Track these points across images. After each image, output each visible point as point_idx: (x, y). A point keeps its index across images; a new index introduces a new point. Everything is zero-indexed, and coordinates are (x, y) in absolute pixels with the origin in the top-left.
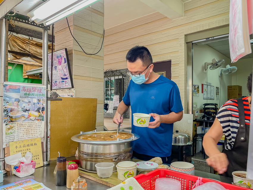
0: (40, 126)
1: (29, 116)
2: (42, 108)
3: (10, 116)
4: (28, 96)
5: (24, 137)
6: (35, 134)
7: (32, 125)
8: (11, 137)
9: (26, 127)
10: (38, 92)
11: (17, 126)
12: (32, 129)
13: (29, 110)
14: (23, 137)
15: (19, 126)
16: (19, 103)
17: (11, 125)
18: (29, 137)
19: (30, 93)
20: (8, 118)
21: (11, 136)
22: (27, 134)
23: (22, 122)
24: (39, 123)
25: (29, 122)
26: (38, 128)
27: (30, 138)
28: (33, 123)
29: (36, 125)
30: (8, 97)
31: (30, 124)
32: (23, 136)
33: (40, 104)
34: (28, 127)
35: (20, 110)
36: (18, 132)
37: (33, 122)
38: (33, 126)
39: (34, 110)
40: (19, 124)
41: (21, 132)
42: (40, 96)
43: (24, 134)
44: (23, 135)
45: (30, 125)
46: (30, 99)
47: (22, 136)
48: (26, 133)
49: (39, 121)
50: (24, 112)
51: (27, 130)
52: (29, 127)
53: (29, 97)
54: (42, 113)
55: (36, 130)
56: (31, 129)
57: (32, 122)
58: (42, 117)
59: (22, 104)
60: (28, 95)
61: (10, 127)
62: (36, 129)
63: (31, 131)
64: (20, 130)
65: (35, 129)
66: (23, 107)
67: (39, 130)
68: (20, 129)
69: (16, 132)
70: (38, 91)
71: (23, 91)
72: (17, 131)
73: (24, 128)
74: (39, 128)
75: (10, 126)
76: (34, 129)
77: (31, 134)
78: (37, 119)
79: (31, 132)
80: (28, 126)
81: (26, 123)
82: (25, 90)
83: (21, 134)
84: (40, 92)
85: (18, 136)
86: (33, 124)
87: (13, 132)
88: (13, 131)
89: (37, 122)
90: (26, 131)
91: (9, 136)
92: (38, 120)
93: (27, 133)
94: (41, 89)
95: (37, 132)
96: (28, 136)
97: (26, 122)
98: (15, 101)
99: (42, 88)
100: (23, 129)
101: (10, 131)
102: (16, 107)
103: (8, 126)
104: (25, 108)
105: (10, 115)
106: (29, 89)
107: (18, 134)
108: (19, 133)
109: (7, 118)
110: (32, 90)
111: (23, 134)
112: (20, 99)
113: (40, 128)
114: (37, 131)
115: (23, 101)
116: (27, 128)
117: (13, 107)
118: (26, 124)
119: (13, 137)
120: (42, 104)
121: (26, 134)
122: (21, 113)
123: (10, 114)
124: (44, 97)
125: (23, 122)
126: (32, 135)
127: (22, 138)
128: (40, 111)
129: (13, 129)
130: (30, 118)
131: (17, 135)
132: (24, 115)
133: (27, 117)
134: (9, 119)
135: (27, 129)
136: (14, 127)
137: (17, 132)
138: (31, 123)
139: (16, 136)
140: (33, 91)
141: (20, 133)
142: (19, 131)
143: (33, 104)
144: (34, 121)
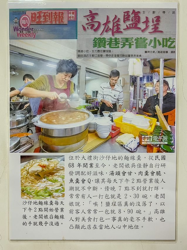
0: (158, 173)
1: (116, 132)
2: (165, 99)
3: (39, 129)
4: (107, 48)
5: (98, 215)
6: (142, 208)
7: (127, 170)
8: (49, 207)
9: (107, 176)
10: (147, 32)
11: (71, 169)
12: (130, 185)
13: (114, 108)
14: (92, 215)
15: (76, 169)
16: (75, 80)
17: (45, 162)
18: (117, 216)
19: (117, 36)
20: (33, 135)
21: (46, 203)
22: (108, 204)
23: (86, 155)
24: (154, 162)
25: (117, 155)
26: (151, 180)
27: (120, 219)
28: (130, 162)
29: (144, 170)
30: (30, 58)
31: (121, 165)
32: (95, 211)
33: (155, 81)
34: (112, 178)
35: (80, 107)
36: (75, 193)
37: (133, 158)
38: (130, 173)
39: (132, 108)
40: (76, 162)
41: (86, 192)
42: (155, 47)
43: (99, 203)
44: (93, 208)
45: (121, 170)
46: (115, 60)
47: (89, 211)
48: (105, 201)
49: (154, 154)
50: (95, 113)
51: (107, 188)
52: (115, 177)
53: (115, 51)
54: (166, 117)
55: (145, 189)
56: (124, 184)
57: (126, 158)
58: (165, 138)
59: (86, 82)
60: (110, 44)
61: (40, 169)
62: (142, 185)
63: (123, 192)
64: (80, 185)
65: (139, 185)
66: (90, 94)
67: (155, 192)
68: (83, 181)
69: (67, 192)
70: (147, 27)
71: (90, 31)
72: (71, 188)
73: (96, 177)
74: (154, 184)
75: (44, 167)
76: (136, 185)
77: (123, 204)
78: (145, 146)
79: (123, 196)
80: (112, 174)
81: (105, 161)
82: (96, 25)
83: (87, 200)
84: (156, 30)
85: (75, 208)
86: (133, 165)
87: (57, 191)
88: (56, 186)
89: (145, 156)
90: (104, 192)
91: (41, 203)
92: (149, 148)
93: (111, 201)
94: (158, 19)
95: (147, 201)
96: (113, 212)
97: (105, 154)
98: (59, 70)
99: (161, 15)
100: (93, 184)
101: (41, 185)
102: (64, 95)
103: (35, 167)
104: (99, 98)
105: (40, 124)
106: (111, 19)
107: (74, 200)
108: (77, 196)
109: (30, 134)
110: (123, 26)
111: (96, 204)
112: (78, 62)
113: (157, 181)
114: (148, 193)
115: (89, 71)
116: (109, 181)
117: (52, 95)
118: (104, 165)
119: (57, 210)
120: (162, 80)
121: (104, 204)
122: (84, 119)
123: (39, 121)
124: (170, 50)
125: (93, 154)
126: (130, 211)
127: (90, 219)
128: (159, 109)
129: (55, 178)
130: (119, 139)
131: (71, 204)
132: (96, 125)
133: (106, 135)
134: (36, 140)
135: (110, 185)
136: (58, 170)
137: (72, 192)
138: (125, 162)
139: (67, 208)
140: (128, 28)
141: (83, 196)
142: (77, 189)
143: (128, 80)
144: (136, 155)
